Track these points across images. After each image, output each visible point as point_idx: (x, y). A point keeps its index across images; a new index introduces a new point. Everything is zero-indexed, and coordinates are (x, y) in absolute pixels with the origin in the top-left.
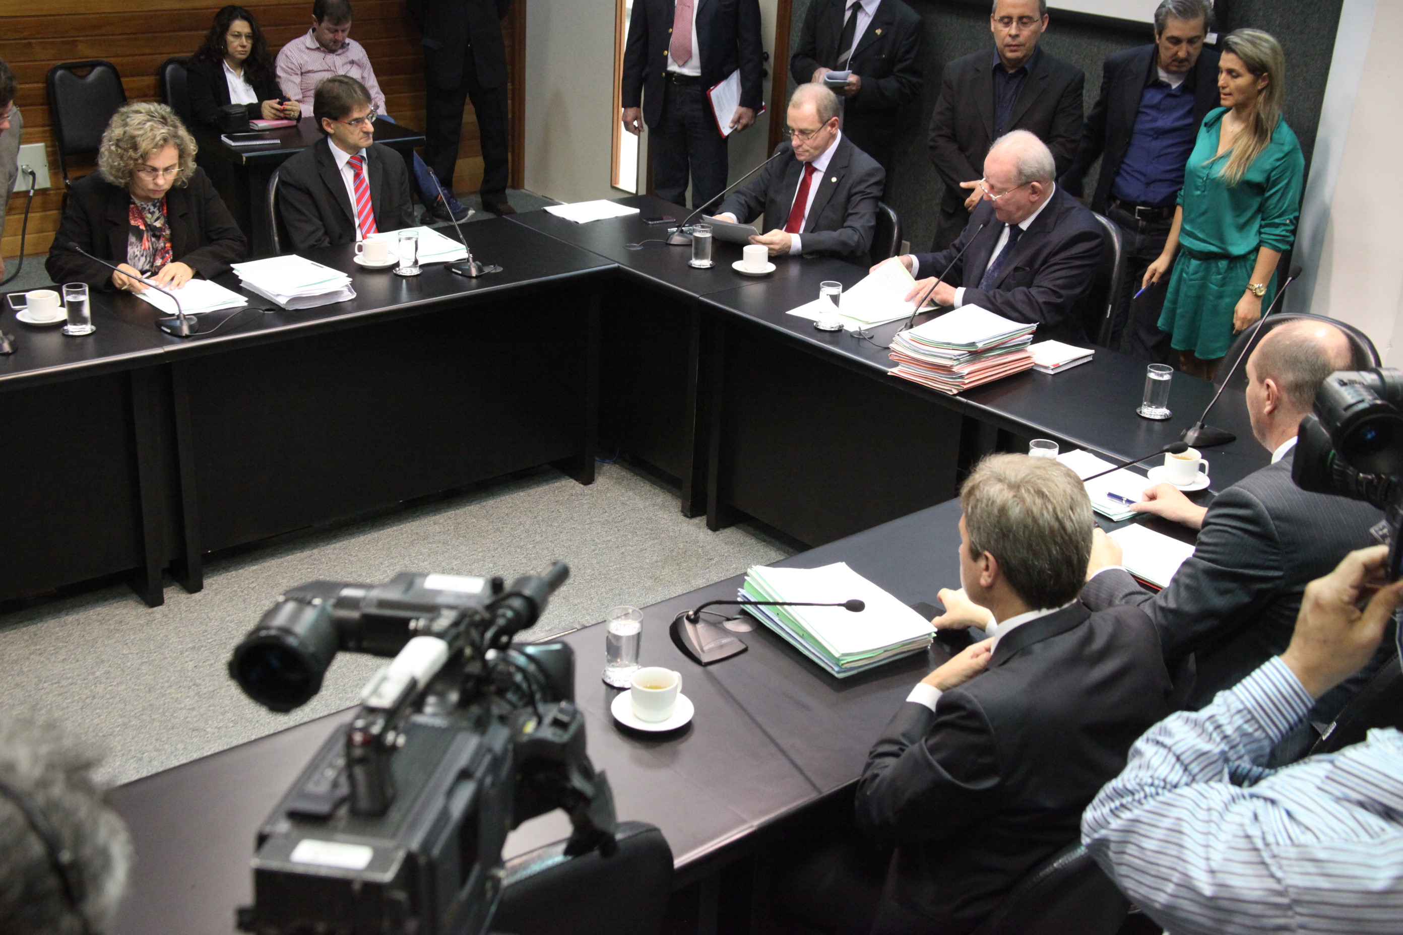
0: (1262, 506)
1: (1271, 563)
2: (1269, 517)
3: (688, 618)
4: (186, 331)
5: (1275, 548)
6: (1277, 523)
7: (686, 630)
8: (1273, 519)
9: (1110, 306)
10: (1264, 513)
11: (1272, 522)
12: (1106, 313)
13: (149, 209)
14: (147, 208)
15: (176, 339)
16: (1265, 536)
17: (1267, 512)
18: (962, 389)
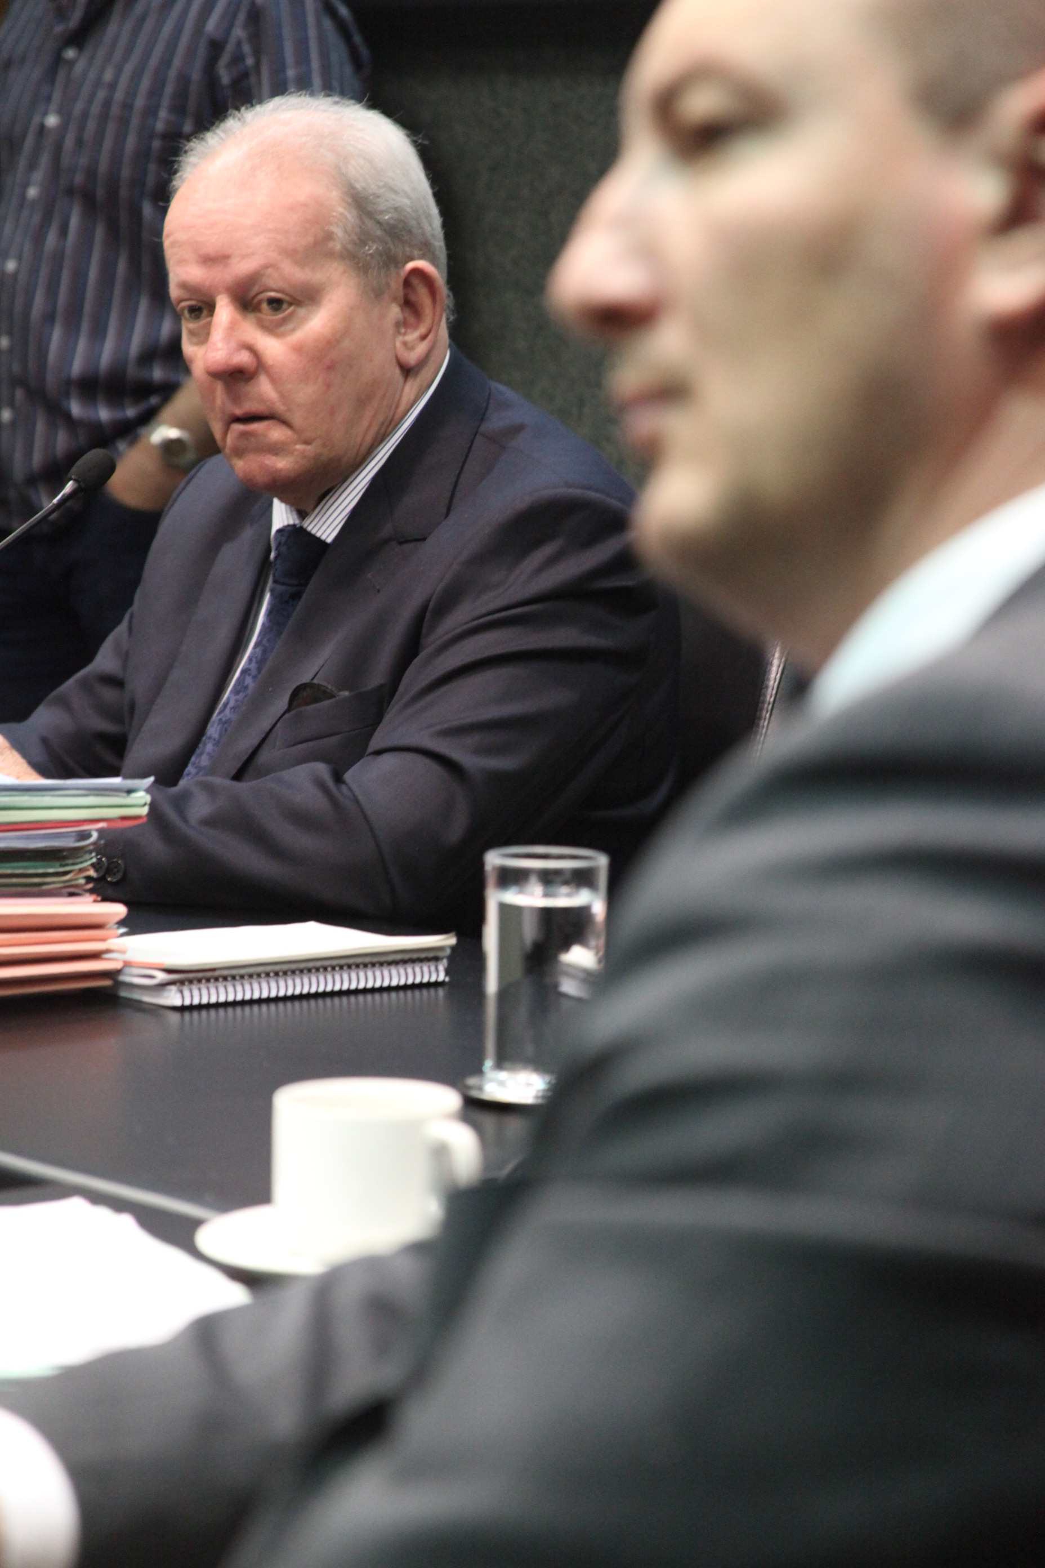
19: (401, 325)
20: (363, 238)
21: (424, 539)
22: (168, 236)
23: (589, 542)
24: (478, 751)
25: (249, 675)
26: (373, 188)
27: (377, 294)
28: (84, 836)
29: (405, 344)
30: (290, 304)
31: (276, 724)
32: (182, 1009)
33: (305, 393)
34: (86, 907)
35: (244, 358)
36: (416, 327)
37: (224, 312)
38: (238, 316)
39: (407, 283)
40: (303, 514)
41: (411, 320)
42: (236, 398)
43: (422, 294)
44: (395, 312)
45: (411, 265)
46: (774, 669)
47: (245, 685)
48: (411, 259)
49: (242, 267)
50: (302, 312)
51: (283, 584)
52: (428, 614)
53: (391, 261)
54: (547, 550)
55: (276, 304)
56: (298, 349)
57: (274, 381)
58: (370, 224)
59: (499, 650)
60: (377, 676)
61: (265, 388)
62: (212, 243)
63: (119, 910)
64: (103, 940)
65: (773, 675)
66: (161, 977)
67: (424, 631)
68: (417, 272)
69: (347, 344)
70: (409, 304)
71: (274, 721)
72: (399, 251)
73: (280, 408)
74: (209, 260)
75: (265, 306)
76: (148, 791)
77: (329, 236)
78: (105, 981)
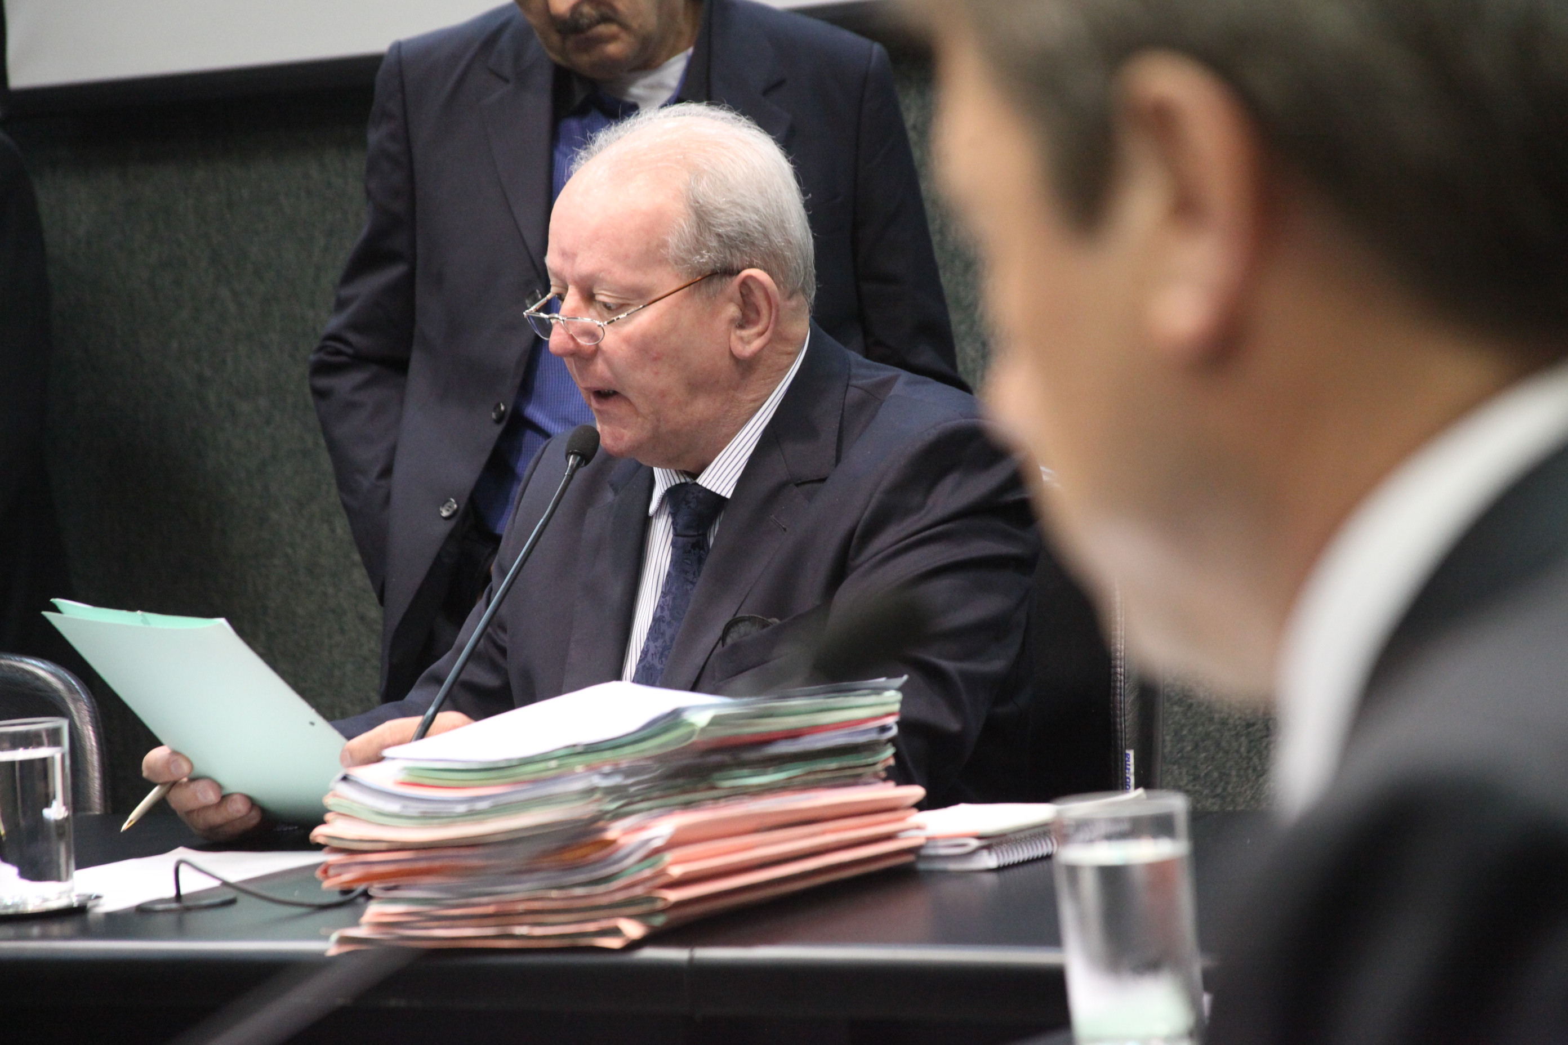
9: (1131, 753)
18: (663, 911)
20: (698, 248)
21: (823, 480)
25: (663, 621)
28: (884, 729)
29: (741, 339)
31: (708, 658)
32: (999, 869)
34: (889, 792)
36: (756, 324)
43: (759, 297)
45: (745, 274)
47: (662, 631)
48: (748, 267)
51: (685, 536)
52: (855, 541)
56: (627, 341)
58: (708, 235)
60: (807, 601)
63: (917, 792)
64: (900, 820)
66: (975, 843)
67: (852, 552)
68: (751, 279)
70: (748, 305)
71: (707, 656)
72: (736, 259)
76: (900, 689)
78: (909, 858)
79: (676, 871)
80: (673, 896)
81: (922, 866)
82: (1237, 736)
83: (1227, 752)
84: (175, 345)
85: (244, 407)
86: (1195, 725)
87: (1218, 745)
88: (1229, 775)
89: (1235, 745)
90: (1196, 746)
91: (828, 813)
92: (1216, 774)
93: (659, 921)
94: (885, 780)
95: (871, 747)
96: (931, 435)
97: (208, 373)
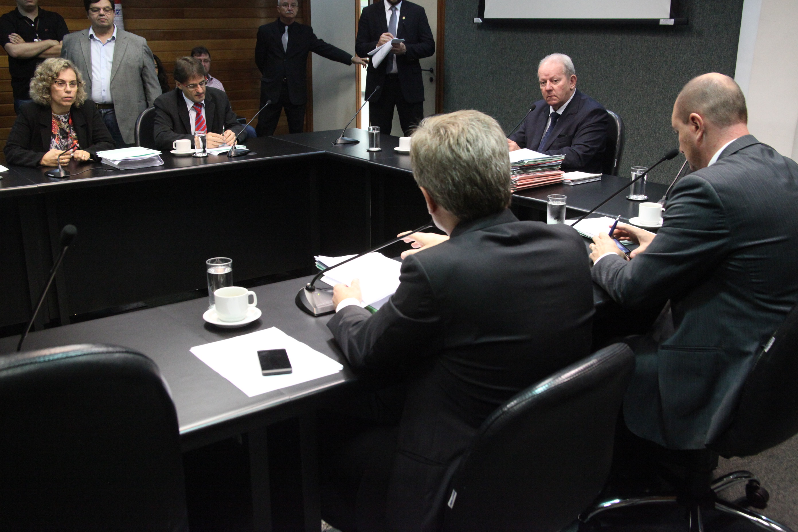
0: (708, 184)
1: (720, 225)
2: (714, 190)
3: (307, 289)
4: (63, 174)
5: (721, 214)
6: (721, 194)
7: (305, 296)
8: (717, 192)
9: (616, 160)
10: (710, 187)
11: (716, 194)
12: (614, 164)
13: (62, 120)
14: (61, 119)
15: (57, 179)
16: (713, 206)
17: (712, 187)
18: (516, 189)
19: (571, 84)
20: (567, 72)
21: (576, 114)
22: (539, 73)
23: (601, 115)
24: (591, 145)
26: (568, 65)
27: (568, 79)
29: (571, 86)
30: (557, 81)
31: (555, 140)
32: (573, 185)
33: (560, 93)
35: (551, 88)
36: (573, 84)
37: (548, 82)
38: (550, 83)
39: (572, 78)
40: (556, 110)
41: (572, 83)
42: (549, 94)
43: (574, 79)
44: (570, 82)
45: (572, 75)
46: (619, 132)
48: (572, 74)
49: (551, 76)
50: (559, 82)
51: (554, 120)
52: (579, 125)
53: (570, 75)
54: (596, 116)
55: (556, 81)
56: (559, 87)
57: (555, 91)
58: (568, 70)
59: (590, 131)
60: (571, 133)
61: (554, 92)
62: (547, 73)
64: (560, 176)
65: (619, 133)
66: (571, 181)
67: (578, 128)
68: (573, 76)
69: (565, 86)
70: (572, 81)
72: (571, 73)
73: (556, 95)
74: (546, 75)
75: (554, 81)
76: (565, 156)
77: (562, 71)
78: (562, 182)
79: (518, 184)
80: (518, 187)
81: (563, 183)
82: (656, 147)
83: (654, 150)
84: (503, 61)
85: (512, 73)
86: (650, 145)
87: (653, 148)
88: (654, 154)
89: (655, 149)
90: (649, 148)
91: (547, 175)
92: (651, 153)
93: (516, 191)
94: (559, 170)
95: (558, 165)
96: (593, 109)
97: (508, 66)
